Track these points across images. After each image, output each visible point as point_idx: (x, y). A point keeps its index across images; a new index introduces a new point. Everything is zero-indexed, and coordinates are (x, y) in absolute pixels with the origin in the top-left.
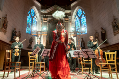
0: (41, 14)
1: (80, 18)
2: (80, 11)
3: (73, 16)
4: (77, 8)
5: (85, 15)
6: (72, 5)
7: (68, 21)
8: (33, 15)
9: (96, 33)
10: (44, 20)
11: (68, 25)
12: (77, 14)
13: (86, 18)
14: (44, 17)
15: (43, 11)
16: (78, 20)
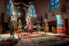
0: (14, 5)
1: (33, 10)
2: (33, 7)
3: (30, 9)
4: (32, 5)
5: (35, 9)
6: (30, 3)
7: (27, 10)
8: (10, 5)
9: (39, 17)
10: (16, 8)
11: (27, 12)
12: (31, 8)
13: (35, 11)
14: (16, 7)
15: (15, 3)
16: (32, 10)
